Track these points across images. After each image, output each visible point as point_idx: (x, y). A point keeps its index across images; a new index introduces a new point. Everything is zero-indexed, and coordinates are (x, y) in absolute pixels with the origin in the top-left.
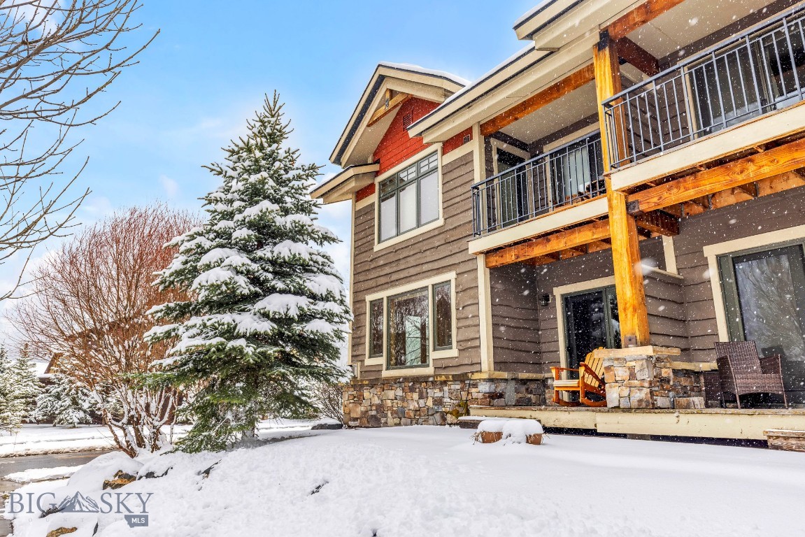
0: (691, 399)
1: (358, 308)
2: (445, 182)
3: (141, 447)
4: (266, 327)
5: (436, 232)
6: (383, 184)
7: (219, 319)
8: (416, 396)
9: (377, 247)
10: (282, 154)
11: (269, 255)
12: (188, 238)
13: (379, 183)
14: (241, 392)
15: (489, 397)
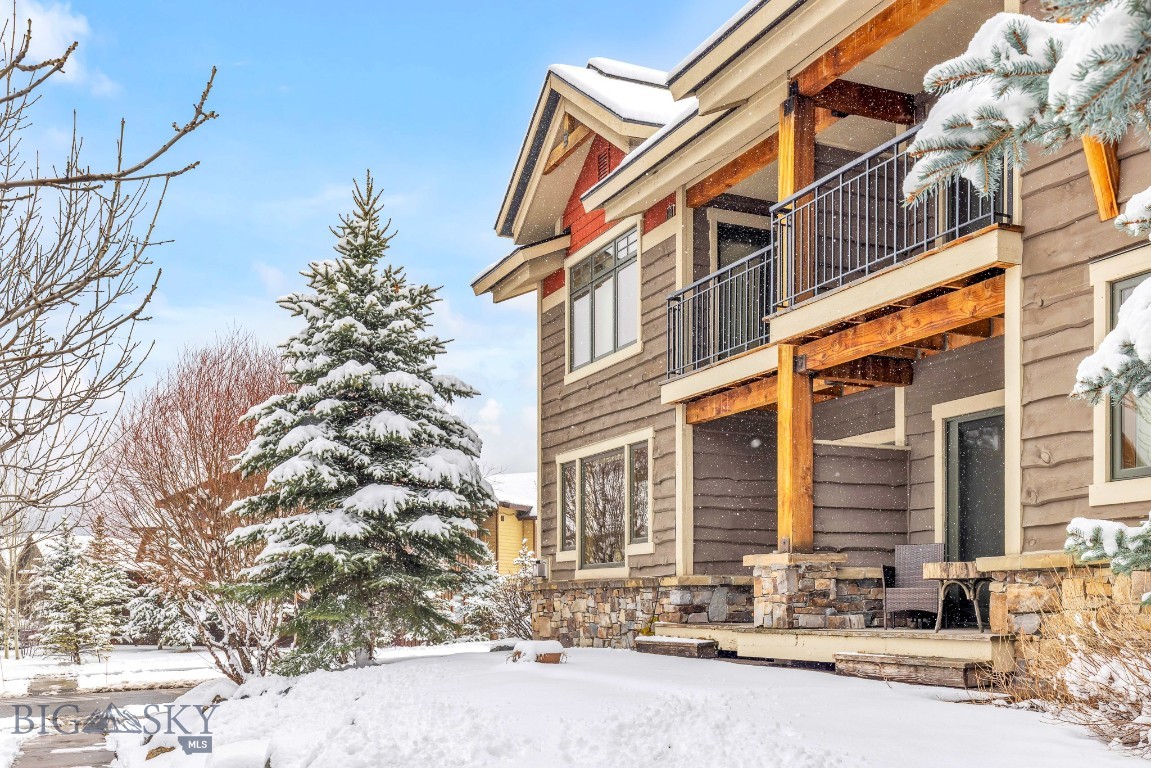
0: (847, 617)
1: (549, 474)
2: (645, 281)
3: (248, 672)
4: (356, 529)
5: (633, 363)
6: (576, 271)
7: (302, 521)
8: (608, 607)
9: (569, 379)
10: (379, 279)
11: (363, 432)
12: (266, 411)
13: (571, 269)
14: (343, 607)
15: (680, 610)
